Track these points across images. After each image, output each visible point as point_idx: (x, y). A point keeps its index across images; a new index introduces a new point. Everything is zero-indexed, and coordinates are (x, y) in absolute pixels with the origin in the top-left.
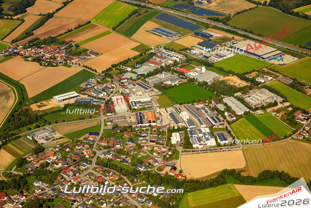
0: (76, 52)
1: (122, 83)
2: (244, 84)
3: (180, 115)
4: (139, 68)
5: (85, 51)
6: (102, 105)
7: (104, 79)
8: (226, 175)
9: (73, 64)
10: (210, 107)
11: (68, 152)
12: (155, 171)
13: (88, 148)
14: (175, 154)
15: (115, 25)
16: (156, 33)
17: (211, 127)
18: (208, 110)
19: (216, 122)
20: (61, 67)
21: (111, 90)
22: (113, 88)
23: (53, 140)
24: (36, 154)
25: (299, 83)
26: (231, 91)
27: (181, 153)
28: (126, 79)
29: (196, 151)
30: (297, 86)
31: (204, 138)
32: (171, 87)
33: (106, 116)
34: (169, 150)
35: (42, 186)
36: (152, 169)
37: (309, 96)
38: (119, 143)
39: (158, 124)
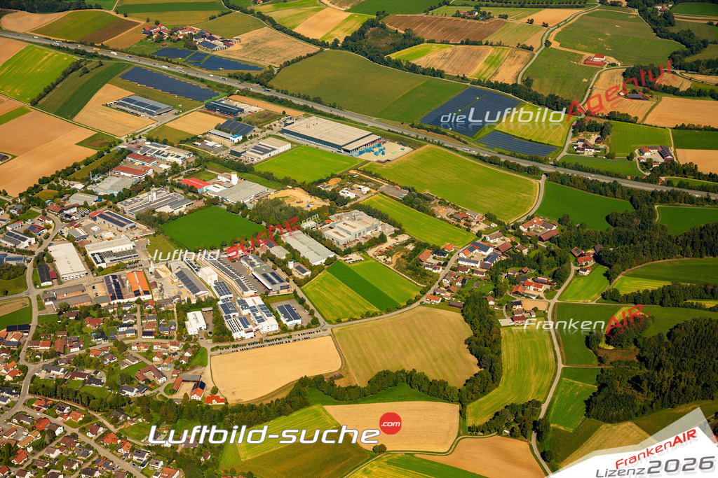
1: (67, 216)
2: (317, 203)
3: (199, 274)
4: (99, 182)
6: (30, 266)
7: (25, 209)
8: (306, 389)
10: (258, 254)
12: (161, 395)
13: (7, 361)
14: (199, 356)
15: (35, 95)
16: (127, 109)
17: (265, 295)
18: (254, 260)
19: (273, 283)
21: (45, 231)
22: (48, 227)
25: (420, 195)
27: (209, 353)
28: (73, 206)
29: (242, 346)
30: (417, 201)
31: (253, 318)
32: (173, 218)
33: (41, 287)
34: (186, 349)
36: (155, 391)
37: (441, 219)
38: (77, 343)
39: (155, 296)
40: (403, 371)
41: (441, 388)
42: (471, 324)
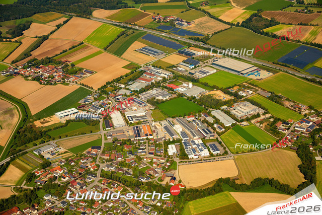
0: (71, 71)
1: (117, 99)
2: (228, 98)
3: (174, 128)
4: (131, 84)
5: (81, 70)
6: (101, 120)
7: (100, 95)
8: (222, 184)
9: (70, 82)
10: (200, 120)
11: (74, 166)
12: (156, 182)
13: (91, 162)
14: (173, 165)
15: (106, 46)
16: (144, 52)
17: (203, 139)
18: (199, 123)
19: (207, 134)
20: (60, 86)
21: (108, 105)
22: (109, 104)
23: (58, 155)
24: (44, 169)
25: (276, 96)
26: (217, 104)
27: (178, 164)
28: (120, 95)
29: (192, 162)
30: (275, 98)
31: (198, 149)
32: (163, 102)
33: (106, 130)
34: (167, 161)
35: (52, 200)
36: (154, 180)
37: (287, 107)
38: (120, 156)
39: (154, 137)
40: (268, 179)
41: (286, 188)
42: (301, 158)
